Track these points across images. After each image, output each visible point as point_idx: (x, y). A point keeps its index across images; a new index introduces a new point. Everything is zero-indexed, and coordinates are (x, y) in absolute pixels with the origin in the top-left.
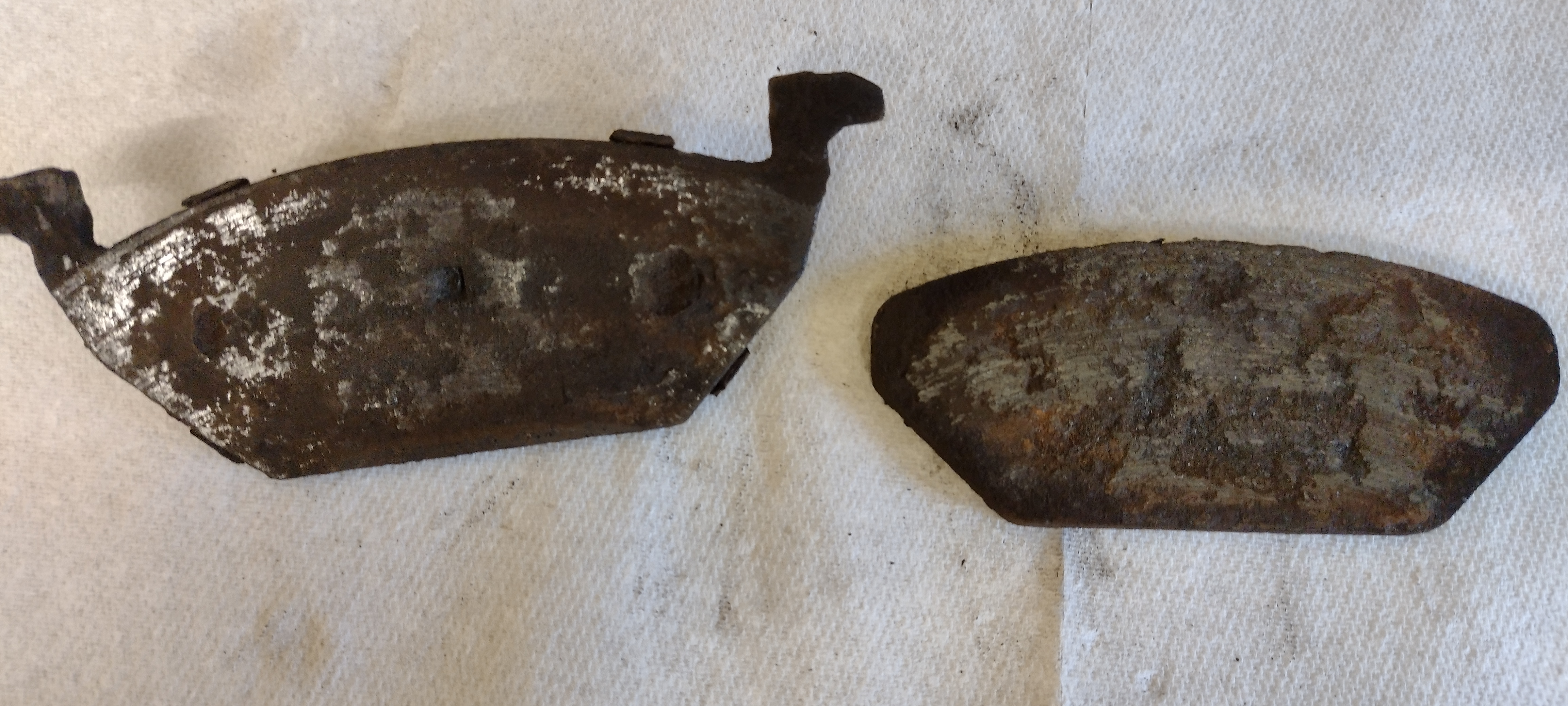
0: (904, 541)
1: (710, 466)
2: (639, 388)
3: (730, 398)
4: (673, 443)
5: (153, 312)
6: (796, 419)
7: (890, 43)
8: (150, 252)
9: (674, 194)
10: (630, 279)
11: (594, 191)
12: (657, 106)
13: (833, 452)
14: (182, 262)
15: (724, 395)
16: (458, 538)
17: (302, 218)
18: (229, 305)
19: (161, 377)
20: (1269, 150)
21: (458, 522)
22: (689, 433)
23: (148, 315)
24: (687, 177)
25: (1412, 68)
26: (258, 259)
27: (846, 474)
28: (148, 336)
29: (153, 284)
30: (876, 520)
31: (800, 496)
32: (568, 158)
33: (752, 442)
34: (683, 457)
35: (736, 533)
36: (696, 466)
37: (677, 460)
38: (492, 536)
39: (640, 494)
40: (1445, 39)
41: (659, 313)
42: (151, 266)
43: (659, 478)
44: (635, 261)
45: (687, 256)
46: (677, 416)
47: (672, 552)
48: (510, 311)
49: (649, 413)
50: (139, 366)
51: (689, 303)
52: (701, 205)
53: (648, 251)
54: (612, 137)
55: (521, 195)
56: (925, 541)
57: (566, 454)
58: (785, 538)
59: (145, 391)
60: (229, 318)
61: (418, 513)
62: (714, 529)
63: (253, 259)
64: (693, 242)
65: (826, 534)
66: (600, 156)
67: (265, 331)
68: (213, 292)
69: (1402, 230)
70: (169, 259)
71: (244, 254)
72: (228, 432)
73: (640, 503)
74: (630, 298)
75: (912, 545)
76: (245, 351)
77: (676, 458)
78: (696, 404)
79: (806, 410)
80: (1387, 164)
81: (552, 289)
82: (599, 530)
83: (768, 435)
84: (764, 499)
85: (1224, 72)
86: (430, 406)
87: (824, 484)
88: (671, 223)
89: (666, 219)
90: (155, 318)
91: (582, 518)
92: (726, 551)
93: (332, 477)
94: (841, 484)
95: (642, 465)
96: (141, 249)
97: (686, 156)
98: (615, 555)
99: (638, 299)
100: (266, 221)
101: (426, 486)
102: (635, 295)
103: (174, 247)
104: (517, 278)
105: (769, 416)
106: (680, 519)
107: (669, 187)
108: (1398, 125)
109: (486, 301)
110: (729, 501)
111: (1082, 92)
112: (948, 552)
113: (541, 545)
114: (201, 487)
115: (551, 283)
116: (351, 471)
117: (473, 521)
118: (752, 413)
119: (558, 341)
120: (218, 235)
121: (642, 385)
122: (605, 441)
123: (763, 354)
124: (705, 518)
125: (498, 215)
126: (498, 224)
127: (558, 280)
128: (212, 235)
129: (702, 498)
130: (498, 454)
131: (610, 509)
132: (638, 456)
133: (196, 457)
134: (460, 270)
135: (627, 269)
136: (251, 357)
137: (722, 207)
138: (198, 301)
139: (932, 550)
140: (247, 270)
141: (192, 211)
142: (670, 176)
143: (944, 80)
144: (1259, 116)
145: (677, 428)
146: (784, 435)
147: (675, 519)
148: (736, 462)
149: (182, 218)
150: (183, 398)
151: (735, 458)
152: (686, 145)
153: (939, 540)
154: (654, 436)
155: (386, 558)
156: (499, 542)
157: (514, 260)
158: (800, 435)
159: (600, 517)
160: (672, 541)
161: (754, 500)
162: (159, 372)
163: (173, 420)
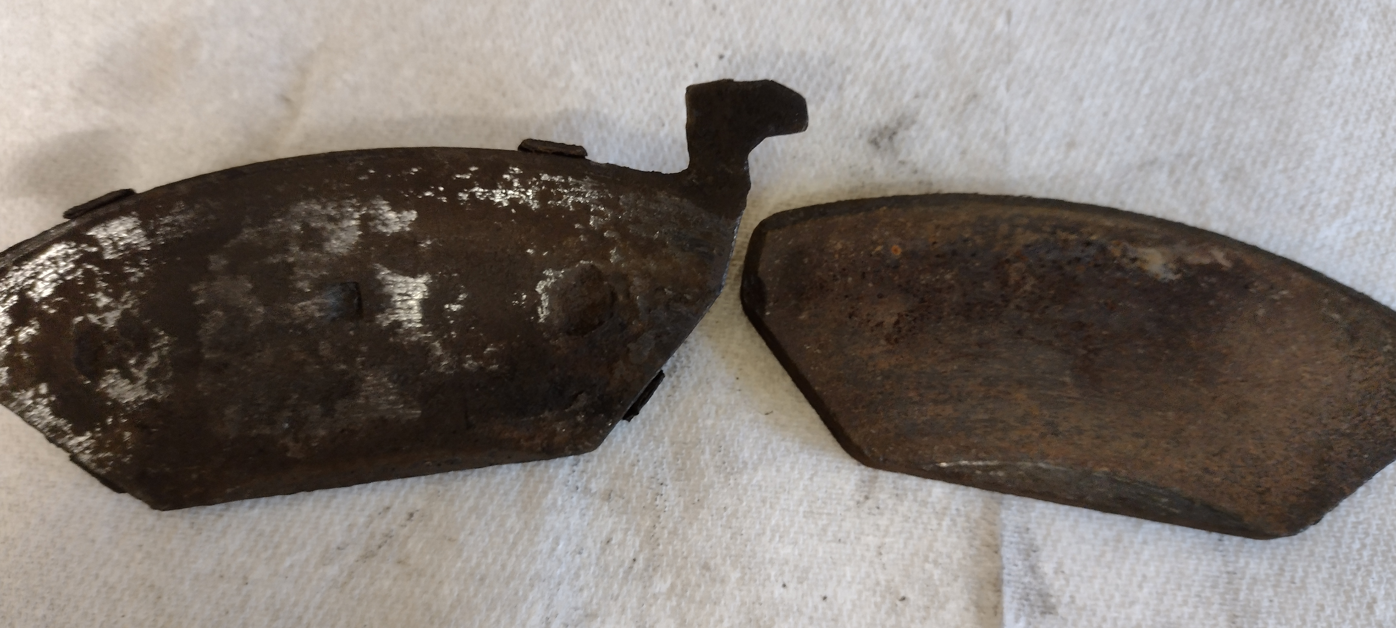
0: (831, 578)
1: (621, 497)
2: (547, 414)
3: (644, 423)
4: (583, 472)
5: (31, 331)
6: (714, 447)
7: (807, 58)
8: (29, 267)
9: (586, 207)
10: (538, 296)
11: (500, 203)
12: (568, 120)
13: (754, 482)
14: (62, 276)
15: (637, 420)
16: (351, 575)
17: (190, 231)
18: (111, 324)
19: (39, 400)
20: (1195, 168)
21: (351, 556)
22: (599, 461)
23: (25, 334)
24: (600, 189)
25: (1332, 86)
26: (141, 274)
27: (768, 505)
28: (25, 356)
29: (31, 300)
30: (800, 555)
31: (719, 529)
32: (473, 169)
33: (666, 470)
34: (593, 486)
35: (651, 569)
36: (608, 496)
37: (587, 490)
38: (387, 572)
39: (548, 527)
40: (1364, 58)
41: (569, 333)
42: (31, 282)
43: (568, 510)
44: (544, 278)
45: (599, 272)
46: (587, 443)
47: (581, 590)
48: (409, 332)
49: (557, 439)
50: (15, 389)
51: (601, 323)
52: (615, 218)
53: (557, 268)
54: (520, 148)
55: (423, 207)
56: (853, 578)
57: (469, 483)
58: (704, 576)
59: (21, 414)
60: (110, 337)
61: (309, 548)
62: (627, 564)
63: (135, 273)
64: (606, 257)
65: (747, 571)
66: (508, 166)
67: (148, 352)
68: (96, 311)
69: (1332, 248)
70: (49, 274)
71: (128, 270)
72: (108, 459)
73: (547, 537)
74: (539, 318)
75: (839, 582)
76: (126, 374)
77: (586, 488)
78: (608, 430)
79: (724, 437)
80: (1313, 182)
81: (455, 308)
82: (504, 567)
83: (684, 464)
84: (680, 532)
85: (1146, 90)
86: (322, 433)
87: (745, 517)
88: (582, 238)
89: (577, 233)
90: (33, 336)
91: (485, 554)
92: (640, 589)
93: (218, 507)
94: (763, 516)
95: (550, 496)
96: (19, 263)
97: (599, 166)
98: (521, 593)
99: (547, 318)
100: (150, 235)
101: (319, 518)
102: (543, 313)
103: (53, 260)
104: (418, 295)
105: (685, 443)
106: (589, 556)
107: (580, 199)
108: (1322, 143)
109: (384, 320)
110: (642, 534)
111: (1003, 110)
112: (878, 589)
113: (441, 583)
114: (81, 517)
115: (454, 301)
116: (238, 502)
117: (368, 556)
118: (666, 439)
119: (461, 361)
120: (102, 249)
121: (550, 410)
122: (510, 470)
123: (678, 377)
124: (617, 553)
125: (397, 228)
126: (397, 237)
127: (462, 297)
128: (94, 249)
129: (613, 531)
130: (396, 483)
131: (515, 544)
132: (545, 485)
133: (77, 485)
134: (357, 285)
135: (535, 286)
136: (133, 380)
137: (636, 221)
138: (79, 319)
139: (861, 587)
140: (130, 287)
141: (74, 224)
142: (582, 188)
143: (863, 96)
144: (1184, 133)
145: (586, 455)
146: (702, 463)
147: (585, 554)
148: (650, 491)
149: (63, 230)
150: (62, 422)
151: (649, 488)
152: (597, 155)
153: (868, 576)
154: (562, 464)
155: (273, 597)
156: (395, 579)
157: (414, 276)
158: (719, 464)
159: (505, 552)
160: (582, 578)
161: (670, 533)
162: (37, 395)
163: (52, 446)
